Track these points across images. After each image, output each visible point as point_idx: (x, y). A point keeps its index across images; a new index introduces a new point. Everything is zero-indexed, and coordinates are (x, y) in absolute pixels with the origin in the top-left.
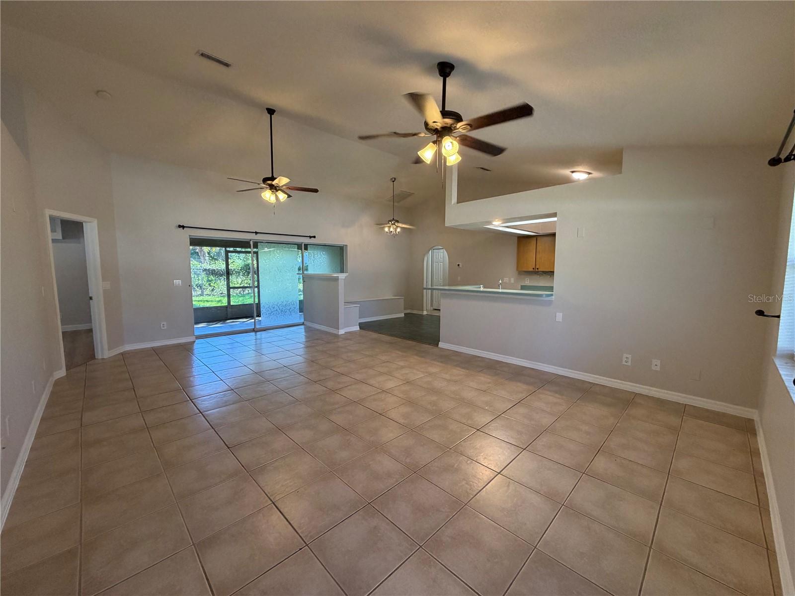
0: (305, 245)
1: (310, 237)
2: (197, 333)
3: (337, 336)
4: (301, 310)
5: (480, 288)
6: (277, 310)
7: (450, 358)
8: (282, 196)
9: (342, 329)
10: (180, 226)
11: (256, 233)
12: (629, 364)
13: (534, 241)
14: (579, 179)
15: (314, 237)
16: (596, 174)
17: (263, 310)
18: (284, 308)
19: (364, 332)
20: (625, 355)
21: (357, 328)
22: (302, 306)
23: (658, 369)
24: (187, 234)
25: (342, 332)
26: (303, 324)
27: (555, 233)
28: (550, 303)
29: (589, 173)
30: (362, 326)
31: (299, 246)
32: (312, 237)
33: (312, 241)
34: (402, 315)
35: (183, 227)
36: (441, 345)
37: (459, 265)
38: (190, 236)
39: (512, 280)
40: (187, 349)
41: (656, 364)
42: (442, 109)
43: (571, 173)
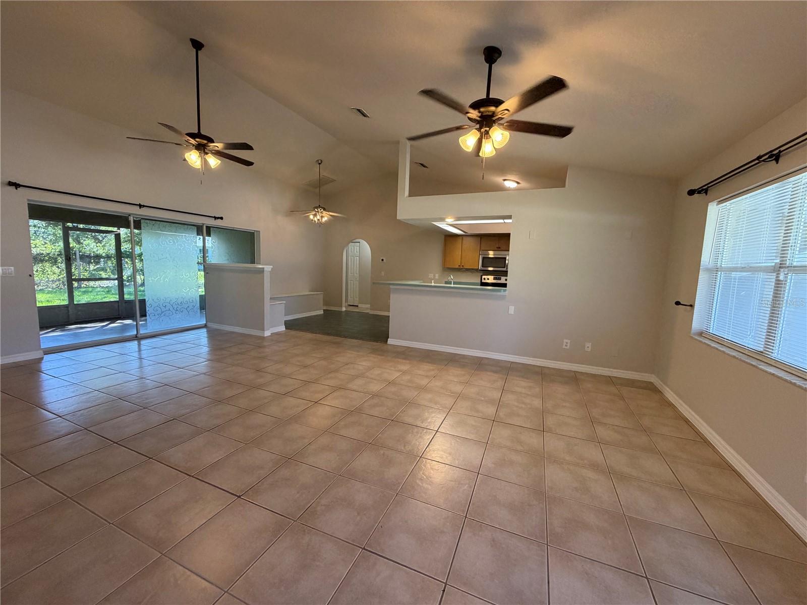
0: (207, 227)
1: (216, 218)
2: (44, 345)
3: (263, 338)
4: (202, 307)
5: (431, 283)
6: (169, 310)
7: (405, 354)
8: (214, 162)
9: (269, 329)
10: (11, 184)
11: (140, 206)
12: (568, 347)
13: (460, 240)
14: (509, 187)
15: (222, 218)
16: (524, 184)
17: (149, 309)
18: (180, 307)
19: (293, 333)
20: (565, 341)
21: (282, 328)
22: (204, 303)
23: (589, 350)
24: (23, 198)
25: (267, 333)
26: (205, 326)
27: (510, 234)
28: (503, 297)
29: (518, 183)
30: (289, 325)
31: (199, 230)
32: (218, 218)
33: (219, 223)
34: (322, 312)
35: (17, 186)
36: (390, 341)
37: (383, 260)
38: (28, 200)
39: (437, 276)
40: (32, 369)
41: (588, 346)
42: (487, 97)
43: (503, 181)
